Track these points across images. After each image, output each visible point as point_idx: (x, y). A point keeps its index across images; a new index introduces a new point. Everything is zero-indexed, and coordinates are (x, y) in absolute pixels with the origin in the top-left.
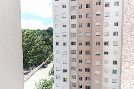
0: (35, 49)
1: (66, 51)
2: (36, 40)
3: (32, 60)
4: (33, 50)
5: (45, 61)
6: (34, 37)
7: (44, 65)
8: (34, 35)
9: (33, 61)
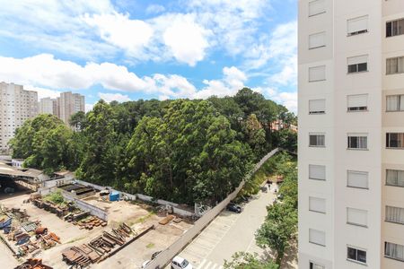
0: (210, 151)
1: (366, 173)
2: (211, 127)
3: (201, 184)
4: (204, 154)
5: (234, 190)
6: (206, 119)
7: (233, 202)
8: (205, 112)
9: (203, 188)
